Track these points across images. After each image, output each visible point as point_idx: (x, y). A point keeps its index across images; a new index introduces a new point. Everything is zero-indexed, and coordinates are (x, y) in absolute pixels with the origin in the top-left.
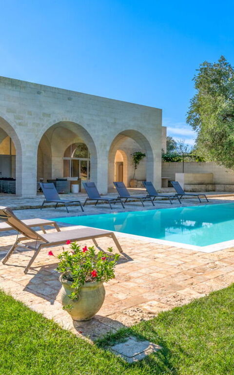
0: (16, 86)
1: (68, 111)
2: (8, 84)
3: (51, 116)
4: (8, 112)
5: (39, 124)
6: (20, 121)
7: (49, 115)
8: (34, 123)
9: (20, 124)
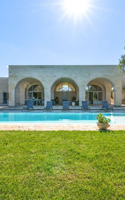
0: (42, 67)
1: (64, 74)
2: (39, 67)
3: (57, 76)
4: (39, 77)
5: (51, 80)
6: (43, 80)
7: (56, 76)
8: (49, 80)
9: (44, 81)
